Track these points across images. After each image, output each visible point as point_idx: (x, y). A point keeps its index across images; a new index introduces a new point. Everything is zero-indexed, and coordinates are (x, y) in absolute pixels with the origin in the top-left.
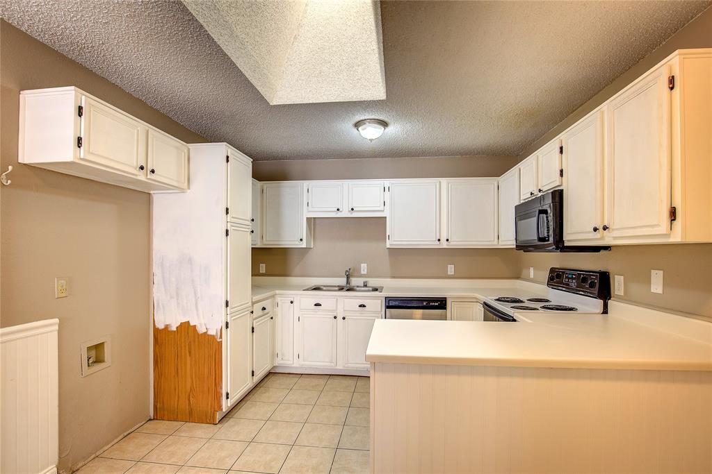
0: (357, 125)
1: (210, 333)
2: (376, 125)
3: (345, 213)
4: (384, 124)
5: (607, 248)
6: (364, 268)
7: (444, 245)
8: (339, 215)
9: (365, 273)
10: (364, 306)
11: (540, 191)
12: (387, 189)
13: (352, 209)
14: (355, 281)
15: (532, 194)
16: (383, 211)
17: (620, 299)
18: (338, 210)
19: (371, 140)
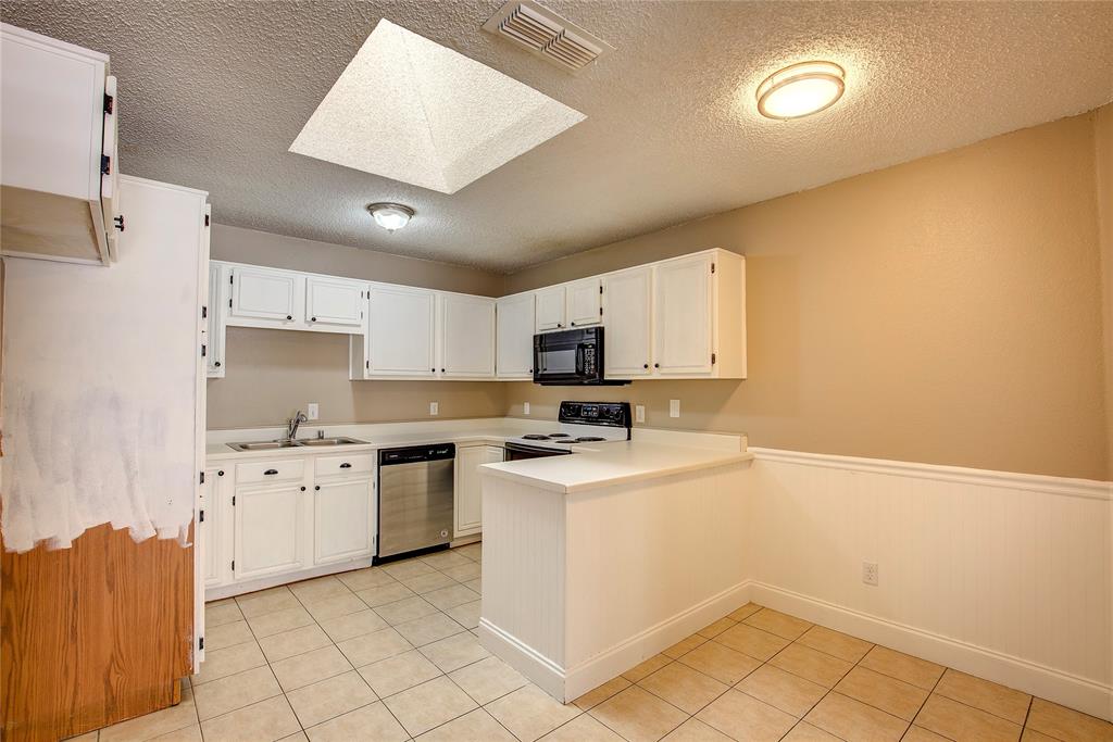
0: (371, 208)
1: (164, 536)
2: (401, 213)
3: (299, 324)
4: (410, 212)
5: (629, 382)
6: (313, 411)
7: (438, 376)
8: (289, 326)
9: (316, 417)
10: (349, 466)
11: (573, 324)
12: (365, 295)
13: (314, 319)
14: (303, 432)
15: (559, 326)
16: (359, 326)
17: (641, 425)
18: (289, 318)
19: (391, 231)
